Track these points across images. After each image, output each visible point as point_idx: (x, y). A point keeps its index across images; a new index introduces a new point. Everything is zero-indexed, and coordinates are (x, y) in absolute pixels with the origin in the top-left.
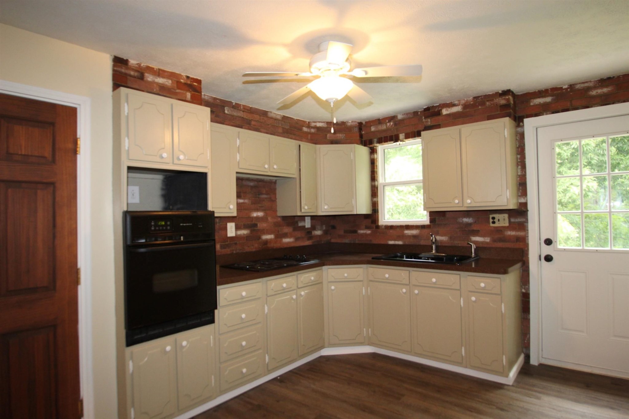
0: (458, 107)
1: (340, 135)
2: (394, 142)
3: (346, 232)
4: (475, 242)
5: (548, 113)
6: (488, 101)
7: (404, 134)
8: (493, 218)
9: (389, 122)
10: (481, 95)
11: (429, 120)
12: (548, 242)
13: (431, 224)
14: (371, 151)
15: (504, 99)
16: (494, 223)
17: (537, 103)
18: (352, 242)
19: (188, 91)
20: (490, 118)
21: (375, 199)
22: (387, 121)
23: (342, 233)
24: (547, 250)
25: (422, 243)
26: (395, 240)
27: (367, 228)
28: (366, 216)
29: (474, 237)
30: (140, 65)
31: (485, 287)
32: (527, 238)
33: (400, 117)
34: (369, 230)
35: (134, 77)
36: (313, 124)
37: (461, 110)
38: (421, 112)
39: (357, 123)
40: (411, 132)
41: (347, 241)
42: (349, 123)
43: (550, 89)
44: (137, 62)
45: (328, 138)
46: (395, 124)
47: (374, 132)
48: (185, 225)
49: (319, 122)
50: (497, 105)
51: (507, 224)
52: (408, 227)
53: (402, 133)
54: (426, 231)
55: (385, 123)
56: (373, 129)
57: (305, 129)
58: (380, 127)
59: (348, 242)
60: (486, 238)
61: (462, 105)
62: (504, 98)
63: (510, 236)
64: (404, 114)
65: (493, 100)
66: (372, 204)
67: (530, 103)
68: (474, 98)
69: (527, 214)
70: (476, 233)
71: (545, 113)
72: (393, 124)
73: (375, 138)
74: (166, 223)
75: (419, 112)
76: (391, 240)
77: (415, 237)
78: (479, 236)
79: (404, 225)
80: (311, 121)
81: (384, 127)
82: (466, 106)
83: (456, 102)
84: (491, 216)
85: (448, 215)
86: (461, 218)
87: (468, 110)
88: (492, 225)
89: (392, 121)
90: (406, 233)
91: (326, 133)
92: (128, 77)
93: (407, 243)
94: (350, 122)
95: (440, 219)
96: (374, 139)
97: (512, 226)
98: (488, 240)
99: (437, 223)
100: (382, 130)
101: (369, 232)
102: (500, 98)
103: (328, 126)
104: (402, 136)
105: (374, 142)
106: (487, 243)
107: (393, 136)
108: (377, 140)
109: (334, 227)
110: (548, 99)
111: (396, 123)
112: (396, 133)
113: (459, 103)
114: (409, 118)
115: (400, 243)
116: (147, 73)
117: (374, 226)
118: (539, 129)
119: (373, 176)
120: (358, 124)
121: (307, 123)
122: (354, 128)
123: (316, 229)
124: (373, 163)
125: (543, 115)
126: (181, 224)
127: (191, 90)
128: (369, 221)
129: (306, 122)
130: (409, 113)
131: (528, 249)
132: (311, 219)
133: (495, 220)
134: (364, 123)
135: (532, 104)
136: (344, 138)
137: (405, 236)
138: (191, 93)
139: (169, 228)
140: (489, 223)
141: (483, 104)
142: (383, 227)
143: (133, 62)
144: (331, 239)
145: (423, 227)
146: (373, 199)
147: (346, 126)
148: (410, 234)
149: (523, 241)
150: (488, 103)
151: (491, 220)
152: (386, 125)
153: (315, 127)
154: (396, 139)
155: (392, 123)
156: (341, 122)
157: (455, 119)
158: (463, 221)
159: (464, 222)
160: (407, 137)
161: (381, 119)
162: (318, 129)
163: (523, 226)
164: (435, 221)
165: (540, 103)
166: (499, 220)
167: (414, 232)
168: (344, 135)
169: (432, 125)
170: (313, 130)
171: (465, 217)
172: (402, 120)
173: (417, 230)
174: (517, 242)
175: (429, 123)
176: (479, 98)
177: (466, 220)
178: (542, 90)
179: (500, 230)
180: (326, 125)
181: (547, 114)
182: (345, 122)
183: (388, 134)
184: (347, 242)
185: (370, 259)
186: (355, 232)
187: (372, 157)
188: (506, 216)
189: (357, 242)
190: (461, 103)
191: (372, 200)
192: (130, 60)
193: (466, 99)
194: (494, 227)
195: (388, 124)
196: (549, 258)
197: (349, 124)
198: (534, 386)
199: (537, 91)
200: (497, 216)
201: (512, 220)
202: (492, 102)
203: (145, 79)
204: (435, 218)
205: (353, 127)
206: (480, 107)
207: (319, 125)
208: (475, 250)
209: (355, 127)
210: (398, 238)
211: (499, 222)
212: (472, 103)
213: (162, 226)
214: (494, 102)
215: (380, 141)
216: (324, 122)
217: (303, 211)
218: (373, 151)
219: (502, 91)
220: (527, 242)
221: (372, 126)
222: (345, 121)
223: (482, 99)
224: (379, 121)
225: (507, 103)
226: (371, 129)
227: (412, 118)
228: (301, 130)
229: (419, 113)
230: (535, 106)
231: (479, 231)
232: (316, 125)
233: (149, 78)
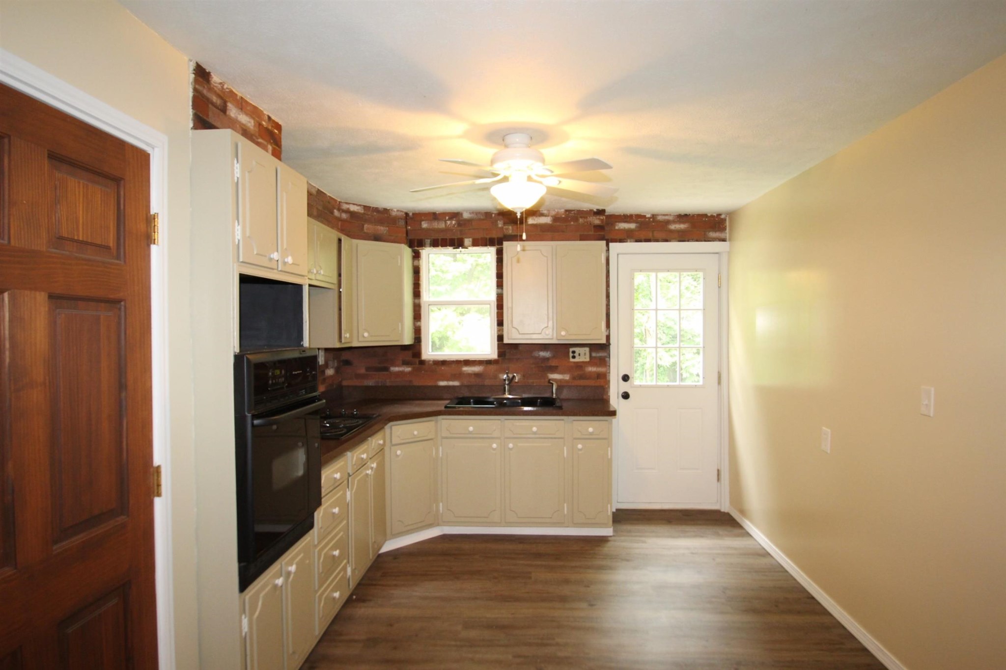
0: (547, 217)
1: (382, 228)
2: (454, 248)
3: (368, 369)
4: (555, 380)
5: (632, 240)
6: (581, 217)
7: (471, 239)
8: (574, 352)
9: (451, 219)
10: (574, 209)
11: (510, 227)
12: (626, 378)
13: (500, 359)
14: (414, 254)
15: (599, 219)
16: (574, 357)
17: (622, 228)
18: (380, 385)
20: (583, 238)
21: (418, 324)
22: (447, 218)
23: (362, 371)
24: (625, 387)
25: (487, 382)
26: (448, 380)
27: (405, 363)
28: (404, 348)
29: (552, 374)
30: (223, 85)
31: (593, 432)
32: (607, 375)
33: (466, 216)
34: (409, 367)
36: (345, 207)
37: (551, 223)
38: (495, 214)
39: (403, 214)
40: (481, 238)
41: (370, 383)
42: (393, 212)
43: (635, 215)
44: (221, 81)
45: (365, 231)
46: (459, 224)
47: (427, 230)
49: (354, 204)
50: (591, 224)
51: (588, 359)
52: (467, 363)
53: (469, 238)
54: (492, 368)
55: (444, 219)
56: (425, 225)
57: (336, 213)
58: (436, 224)
59: (373, 385)
60: (565, 375)
61: (552, 216)
62: (598, 217)
63: (590, 372)
64: (473, 213)
65: (587, 217)
66: (414, 330)
67: (615, 227)
68: (566, 211)
69: (609, 348)
70: (554, 369)
71: (629, 240)
72: (455, 224)
73: (427, 239)
74: (281, 372)
75: (493, 213)
76: (443, 380)
77: (477, 375)
78: (557, 373)
79: (462, 360)
80: (343, 201)
81: (442, 225)
82: (556, 219)
83: (545, 212)
84: (571, 350)
85: (520, 348)
86: (537, 352)
87: (558, 224)
88: (572, 360)
89: (454, 219)
90: (465, 371)
91: (363, 223)
92: (210, 106)
93: (466, 383)
94: (394, 211)
95: (512, 352)
96: (426, 240)
97: (593, 361)
98: (567, 377)
99: (507, 357)
100: (438, 228)
101: (408, 369)
102: (595, 217)
103: (365, 212)
104: (467, 241)
105: (425, 244)
106: (566, 381)
107: (455, 239)
108: (431, 241)
109: (347, 363)
110: (632, 226)
111: (461, 222)
112: (459, 236)
113: (549, 214)
114: (480, 220)
115: (456, 383)
116: (231, 102)
117: (417, 360)
118: (620, 256)
119: (417, 293)
120: (405, 215)
121: (338, 203)
122: (400, 220)
123: (329, 367)
124: (416, 271)
125: (627, 242)
126: (294, 373)
127: (272, 141)
128: (410, 353)
129: (337, 201)
130: (479, 213)
131: (609, 387)
132: (325, 353)
133: (575, 355)
134: (411, 214)
135: (617, 228)
136: (386, 233)
137: (464, 374)
138: (272, 147)
139: (284, 379)
140: (569, 358)
141: (576, 219)
142: (431, 362)
143: (215, 79)
144: (341, 381)
145: (488, 362)
146: (416, 323)
147: (390, 215)
148: (470, 372)
149: (603, 378)
150: (581, 220)
151: (571, 355)
152: (446, 223)
153: (348, 211)
154: (457, 243)
155: (454, 222)
156: (383, 209)
157: (543, 232)
158: (539, 355)
159: (541, 356)
160: (475, 243)
161: (437, 213)
162: (353, 214)
163: (604, 362)
164: (505, 355)
165: (625, 228)
166: (579, 355)
167: (477, 369)
168: (387, 228)
169: (513, 234)
170: (344, 216)
171: (541, 351)
172: (469, 221)
173: (481, 367)
174: (597, 379)
175: (510, 232)
176: (573, 212)
177: (543, 354)
178: (627, 215)
179: (580, 366)
180: (363, 210)
181: (631, 242)
182: (389, 210)
183: (448, 236)
184: (371, 384)
186: (386, 369)
187: (416, 263)
188: (587, 349)
189: (388, 384)
190: (551, 214)
191: (414, 324)
192: (212, 74)
193: (556, 210)
194: (574, 362)
195: (449, 222)
196: (626, 396)
197: (394, 214)
199: (622, 214)
200: (577, 350)
201: (594, 354)
202: (585, 220)
203: (228, 113)
204: (505, 352)
205: (399, 219)
206: (572, 223)
207: (353, 208)
208: (557, 390)
209: (401, 219)
210: (454, 377)
211: (579, 357)
212: (563, 216)
214: (588, 220)
215: (435, 244)
216: (360, 205)
217: (343, 341)
218: (417, 256)
219: (597, 210)
220: (608, 379)
221: (423, 221)
222: (388, 208)
223: (574, 213)
224: (434, 216)
225: (602, 224)
226: (421, 224)
227: (483, 220)
228: (332, 213)
229: (493, 215)
230: (619, 230)
231: (557, 366)
232: (348, 209)
233: (233, 111)
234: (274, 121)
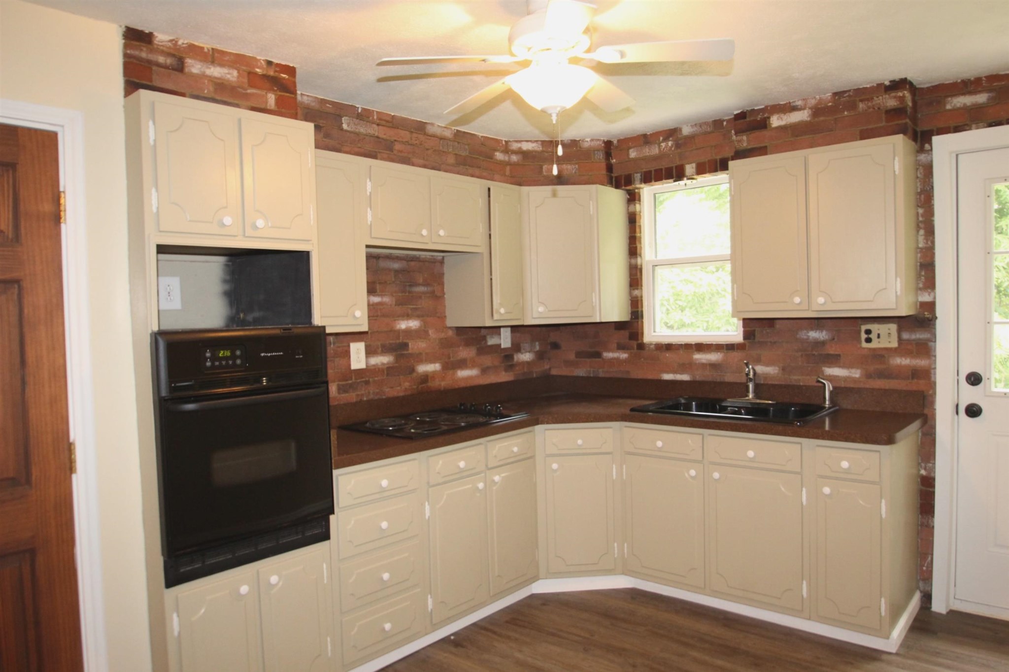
0: (802, 111)
1: (569, 167)
2: (675, 181)
3: (579, 354)
4: (831, 379)
5: (981, 124)
6: (861, 101)
7: (694, 165)
8: (868, 332)
9: (666, 139)
10: (848, 89)
11: (745, 138)
12: (974, 379)
13: (746, 342)
14: (629, 197)
15: (895, 97)
16: (869, 340)
17: (958, 105)
18: (592, 375)
19: (271, 90)
20: (866, 135)
21: (636, 292)
22: (661, 138)
23: (572, 356)
24: (970, 395)
25: (729, 378)
26: (675, 372)
27: (621, 347)
28: (619, 326)
29: (829, 367)
30: (176, 42)
31: (849, 468)
32: (932, 371)
33: (686, 131)
34: (625, 353)
35: (166, 67)
36: (515, 146)
37: (809, 119)
38: (728, 121)
39: (601, 143)
40: (709, 161)
41: (580, 372)
42: (586, 143)
43: (985, 77)
44: (171, 38)
45: (545, 174)
46: (678, 146)
47: (635, 160)
48: (269, 355)
49: (527, 141)
50: (879, 108)
51: (894, 344)
52: (700, 347)
53: (691, 163)
54: (736, 355)
55: (657, 142)
56: (633, 154)
57: (499, 156)
58: (647, 150)
59: (584, 375)
60: (853, 371)
61: (810, 108)
62: (893, 94)
63: (900, 366)
64: (696, 125)
65: (872, 98)
66: (630, 302)
67: (945, 106)
68: (835, 94)
69: (934, 325)
70: (834, 360)
71: (974, 126)
72: (672, 146)
73: (637, 173)
74: (233, 353)
75: (724, 121)
76: (668, 372)
77: (714, 366)
78: (840, 367)
79: (694, 343)
80: (511, 140)
81: (654, 151)
82: (818, 111)
83: (799, 103)
84: (864, 328)
85: (778, 325)
86: (805, 331)
87: (822, 118)
88: (865, 345)
89: (671, 139)
90: (697, 359)
91: (541, 164)
92: (154, 68)
93: (698, 378)
94: (587, 141)
95: (764, 332)
96: (636, 175)
97: (904, 348)
98: (856, 373)
99: (757, 340)
100: (650, 156)
101: (624, 356)
102: (887, 96)
103: (544, 149)
104: (690, 169)
105: (634, 181)
106: (854, 380)
107: (672, 167)
108: (641, 176)
109: (556, 346)
110: (981, 98)
111: (680, 142)
112: (678, 163)
113: (805, 105)
114: (706, 133)
115: (685, 377)
116: (190, 58)
117: (634, 344)
118: (960, 157)
119: (633, 248)
120: (603, 145)
121: (504, 143)
122: (596, 152)
123: (522, 351)
124: (633, 220)
125: (970, 129)
126: (263, 355)
127: (276, 89)
128: (626, 333)
129: (502, 140)
130: (706, 123)
131: (935, 393)
132: (512, 332)
133: (870, 336)
134: (615, 142)
135: (948, 107)
136: (575, 172)
137: (696, 364)
138: (276, 95)
139: (238, 362)
140: (860, 342)
141: (852, 106)
142: (652, 346)
143: (162, 37)
144: (550, 369)
145: (730, 347)
146: (632, 291)
147: (580, 147)
148: (704, 361)
149: (926, 375)
150: (861, 106)
151: (864, 336)
152: (660, 146)
153: (520, 152)
154: (677, 174)
155: (670, 143)
156: (570, 141)
157: (797, 136)
158: (809, 336)
159: (811, 338)
160: (702, 170)
161: (648, 134)
162: (525, 154)
163: (926, 349)
164: (754, 336)
165: (965, 104)
166: (879, 336)
167: (713, 357)
168: (577, 166)
169: (749, 147)
170: (514, 158)
171: (812, 329)
172: (691, 138)
173: (719, 353)
174: (913, 378)
175: (745, 144)
176: (847, 94)
177: (814, 335)
178: (969, 80)
179: (880, 355)
180: (540, 146)
181: (977, 128)
182: (579, 141)
183: (664, 164)
184: (581, 375)
185: (627, 411)
186: (598, 355)
187: (631, 208)
188: (893, 327)
189: (601, 375)
190: (809, 105)
191: (630, 294)
192: (155, 34)
193: (818, 97)
194: (870, 349)
195: (663, 145)
196: (973, 411)
197: (586, 145)
198: (937, 654)
199: (959, 81)
200: (875, 328)
201: (905, 336)
202: (870, 104)
203: (186, 70)
204: (754, 331)
205: (594, 151)
206: (846, 113)
207: (526, 146)
208: (831, 393)
209: (598, 150)
210: (683, 367)
211: (878, 340)
212: (830, 104)
213: (226, 358)
214: (874, 103)
215: (648, 178)
216: (537, 141)
217: (496, 317)
218: (633, 198)
219: (891, 82)
220: (933, 379)
221: (631, 148)
222: (578, 139)
223: (849, 96)
224: (645, 139)
225: (901, 106)
226: (628, 155)
227: (710, 133)
228: (491, 157)
229: (725, 123)
230: (955, 110)
231: (839, 355)
232: (520, 148)
233: (194, 67)
234: (278, 65)
